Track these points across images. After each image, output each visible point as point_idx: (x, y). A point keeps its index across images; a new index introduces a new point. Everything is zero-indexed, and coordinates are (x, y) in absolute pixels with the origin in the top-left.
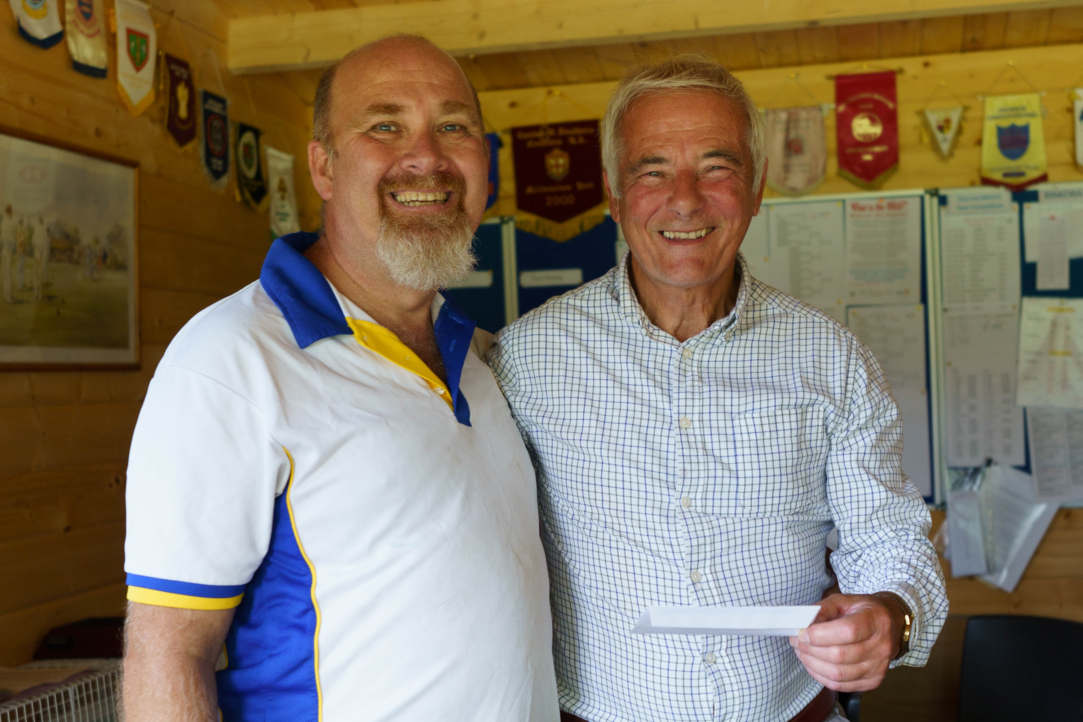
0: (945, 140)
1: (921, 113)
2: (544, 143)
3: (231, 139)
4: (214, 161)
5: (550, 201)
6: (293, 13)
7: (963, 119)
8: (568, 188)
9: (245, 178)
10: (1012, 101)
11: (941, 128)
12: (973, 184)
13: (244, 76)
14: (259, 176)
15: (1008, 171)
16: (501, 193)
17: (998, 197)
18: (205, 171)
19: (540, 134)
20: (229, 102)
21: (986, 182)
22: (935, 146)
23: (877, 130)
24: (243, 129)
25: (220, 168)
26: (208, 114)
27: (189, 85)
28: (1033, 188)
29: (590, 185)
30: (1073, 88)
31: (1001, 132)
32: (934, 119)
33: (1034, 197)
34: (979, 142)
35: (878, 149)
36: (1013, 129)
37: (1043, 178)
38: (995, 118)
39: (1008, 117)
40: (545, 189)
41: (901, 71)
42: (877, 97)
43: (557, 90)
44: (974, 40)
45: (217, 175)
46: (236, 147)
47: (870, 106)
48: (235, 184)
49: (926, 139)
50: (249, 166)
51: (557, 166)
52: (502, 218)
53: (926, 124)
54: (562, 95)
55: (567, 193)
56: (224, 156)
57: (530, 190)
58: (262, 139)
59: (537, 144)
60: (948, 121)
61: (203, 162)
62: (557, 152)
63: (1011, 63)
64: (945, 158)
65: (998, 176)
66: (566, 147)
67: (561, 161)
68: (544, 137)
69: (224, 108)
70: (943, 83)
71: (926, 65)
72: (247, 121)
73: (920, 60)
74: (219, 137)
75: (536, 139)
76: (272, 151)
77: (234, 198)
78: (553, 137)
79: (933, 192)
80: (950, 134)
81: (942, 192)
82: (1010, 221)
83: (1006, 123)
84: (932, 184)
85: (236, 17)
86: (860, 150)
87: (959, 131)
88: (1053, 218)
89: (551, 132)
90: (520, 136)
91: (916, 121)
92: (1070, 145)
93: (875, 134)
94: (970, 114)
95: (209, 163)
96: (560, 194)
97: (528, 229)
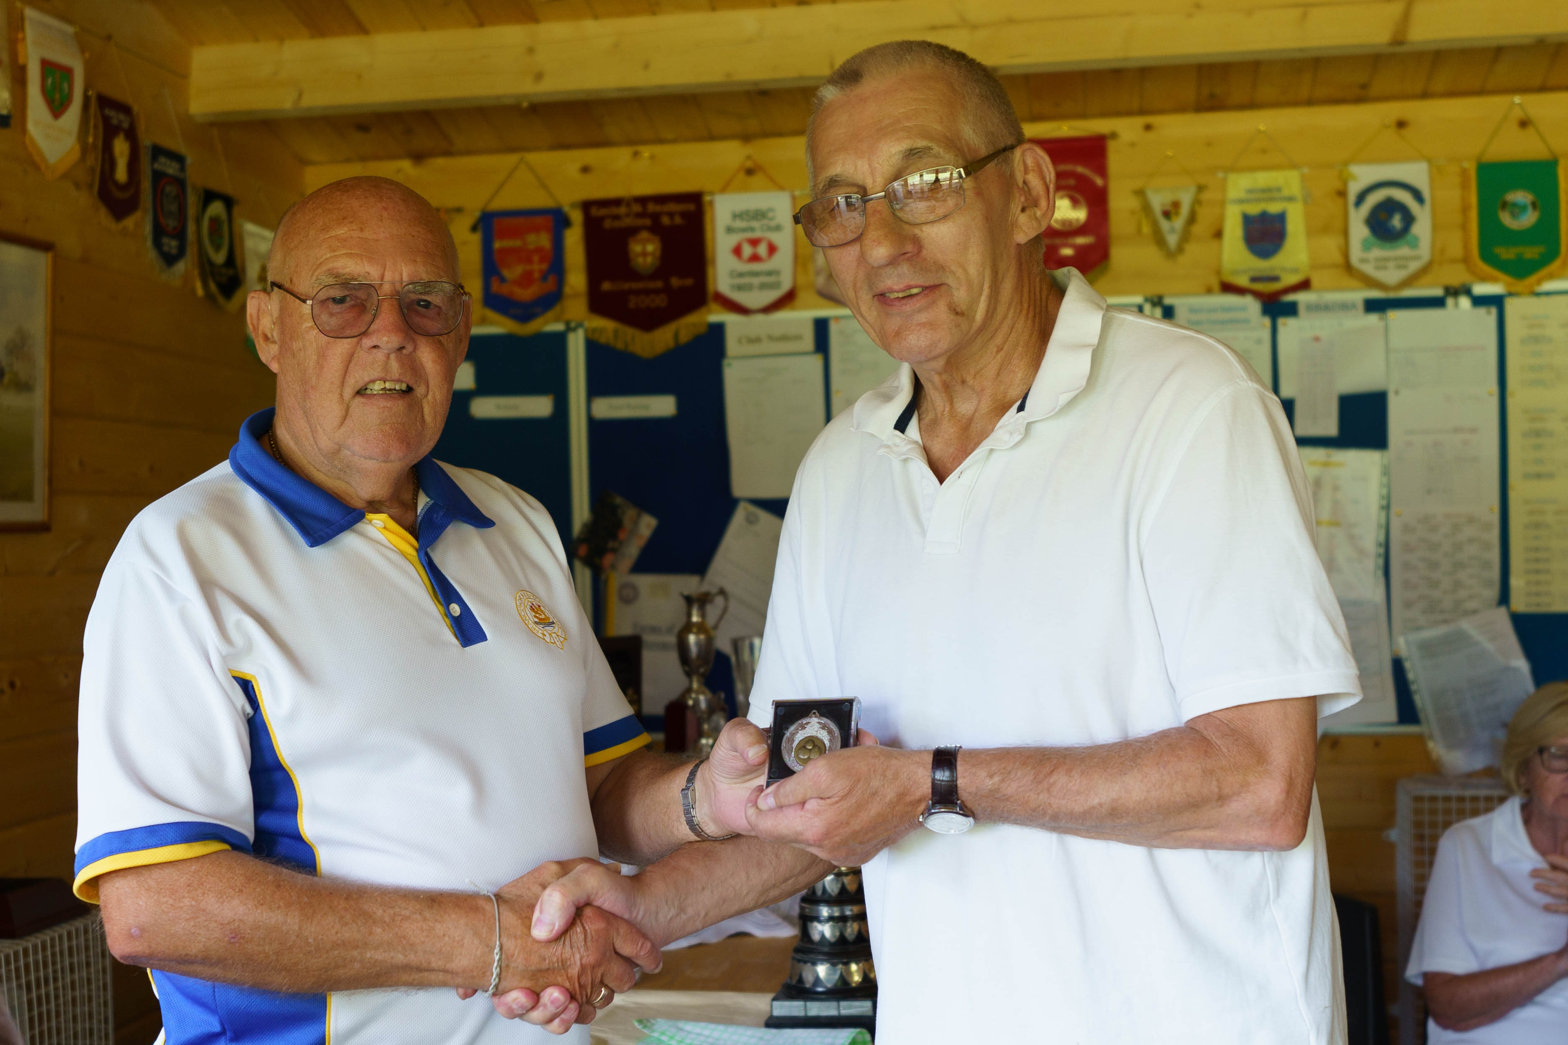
0: (1172, 230)
1: (1140, 193)
2: (628, 222)
3: (192, 211)
4: (165, 240)
5: (633, 302)
6: (281, 40)
7: (1197, 202)
8: (659, 284)
9: (211, 263)
10: (1263, 179)
11: (1167, 214)
12: (1209, 291)
13: (212, 124)
14: (230, 260)
15: (1257, 274)
16: (567, 290)
17: (1243, 309)
18: (152, 254)
19: (622, 210)
20: (189, 161)
21: (1228, 288)
22: (1159, 240)
23: (1080, 215)
24: (209, 196)
25: (174, 251)
26: (158, 176)
27: (131, 136)
28: (1290, 298)
29: (689, 282)
30: (1346, 163)
31: (1247, 220)
32: (1158, 201)
33: (1292, 310)
34: (1218, 234)
35: (1081, 240)
36: (1264, 216)
37: (1305, 285)
38: (1240, 201)
39: (1259, 200)
40: (627, 286)
41: (1114, 135)
42: (1080, 169)
43: (646, 151)
44: (1212, 96)
45: (170, 260)
46: (198, 221)
47: (1072, 182)
48: (196, 272)
49: (1146, 229)
50: (218, 248)
51: (644, 254)
52: (567, 323)
53: (1147, 208)
54: (652, 157)
55: (656, 292)
56: (180, 235)
57: (606, 286)
58: (236, 210)
59: (617, 224)
60: (1176, 205)
61: (149, 243)
62: (644, 235)
63: (1262, 127)
64: (1171, 255)
65: (1243, 281)
66: (656, 228)
67: (650, 248)
68: (628, 215)
69: (183, 169)
70: (1169, 153)
71: (1148, 127)
72: (215, 185)
73: (1139, 122)
74: (174, 208)
75: (617, 217)
76: (250, 227)
77: (193, 291)
78: (639, 215)
79: (1156, 300)
80: (1179, 222)
81: (1168, 301)
82: (1259, 342)
83: (1254, 209)
84: (1155, 290)
85: (202, 44)
86: (1058, 241)
87: (1192, 219)
88: (1317, 339)
89: (637, 208)
90: (595, 212)
91: (1134, 203)
92: (1340, 240)
93: (1077, 220)
94: (1206, 196)
95: (157, 243)
96: (647, 292)
97: (603, 340)
